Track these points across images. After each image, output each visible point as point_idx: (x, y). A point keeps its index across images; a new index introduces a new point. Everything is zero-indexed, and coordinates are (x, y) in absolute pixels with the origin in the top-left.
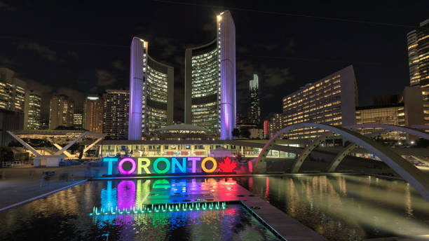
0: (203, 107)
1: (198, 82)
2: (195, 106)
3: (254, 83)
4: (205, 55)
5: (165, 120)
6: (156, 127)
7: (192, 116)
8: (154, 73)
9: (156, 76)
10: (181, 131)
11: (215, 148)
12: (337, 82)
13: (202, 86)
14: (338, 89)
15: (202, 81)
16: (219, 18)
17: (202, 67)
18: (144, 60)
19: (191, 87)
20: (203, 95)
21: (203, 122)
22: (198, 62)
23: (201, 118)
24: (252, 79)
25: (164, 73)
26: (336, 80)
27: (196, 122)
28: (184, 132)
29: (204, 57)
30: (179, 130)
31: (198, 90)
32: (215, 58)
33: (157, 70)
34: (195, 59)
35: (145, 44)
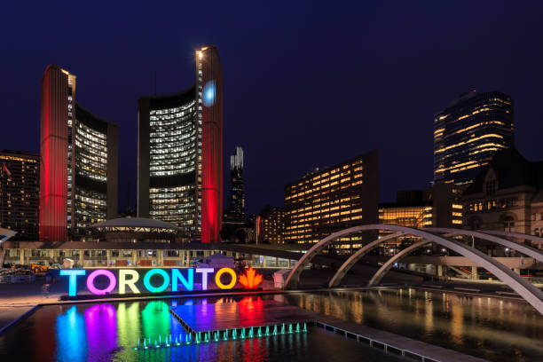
0: (169, 192)
1: (160, 151)
2: (154, 190)
3: (238, 160)
4: (175, 110)
5: (102, 209)
6: (88, 221)
7: (149, 206)
8: (84, 130)
9: (88, 136)
10: (137, 229)
11: (195, 255)
12: (358, 169)
13: (166, 159)
14: (359, 179)
15: (167, 151)
16: (200, 55)
17: (167, 129)
18: (70, 107)
19: (148, 160)
20: (169, 173)
21: (169, 214)
22: (160, 120)
23: (166, 209)
24: (235, 154)
25: (101, 132)
26: (356, 167)
27: (155, 216)
28: (142, 229)
29: (169, 114)
30: (134, 227)
31: (161, 165)
32: (191, 117)
33: (90, 127)
34: (155, 115)
35: (71, 80)
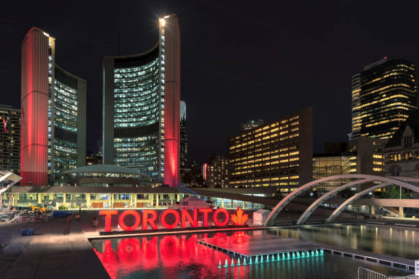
0: (131, 142)
1: (124, 105)
2: (118, 140)
4: (136, 69)
8: (58, 86)
9: (62, 91)
10: (108, 175)
12: (295, 124)
13: (128, 112)
14: (296, 132)
15: (129, 105)
16: (163, 22)
17: (130, 86)
19: (112, 113)
20: (131, 125)
21: (131, 162)
22: (124, 77)
23: (129, 157)
25: (72, 87)
26: (294, 121)
27: (120, 163)
28: (113, 175)
29: (132, 73)
30: (105, 173)
31: (124, 117)
32: (152, 77)
33: (62, 82)
34: (118, 73)
35: (51, 41)
